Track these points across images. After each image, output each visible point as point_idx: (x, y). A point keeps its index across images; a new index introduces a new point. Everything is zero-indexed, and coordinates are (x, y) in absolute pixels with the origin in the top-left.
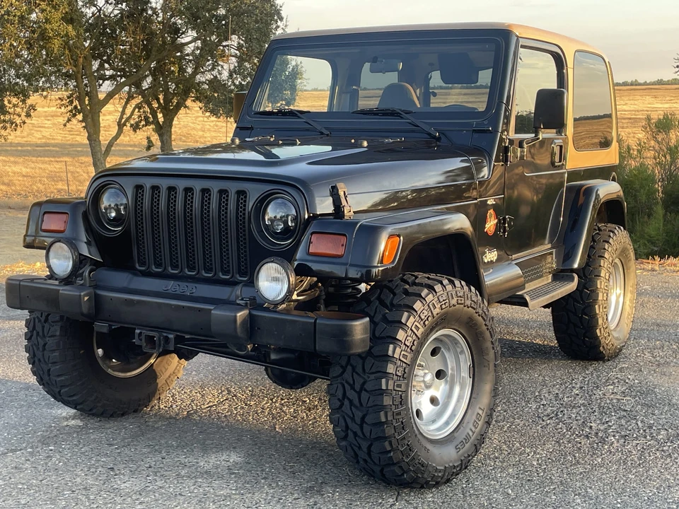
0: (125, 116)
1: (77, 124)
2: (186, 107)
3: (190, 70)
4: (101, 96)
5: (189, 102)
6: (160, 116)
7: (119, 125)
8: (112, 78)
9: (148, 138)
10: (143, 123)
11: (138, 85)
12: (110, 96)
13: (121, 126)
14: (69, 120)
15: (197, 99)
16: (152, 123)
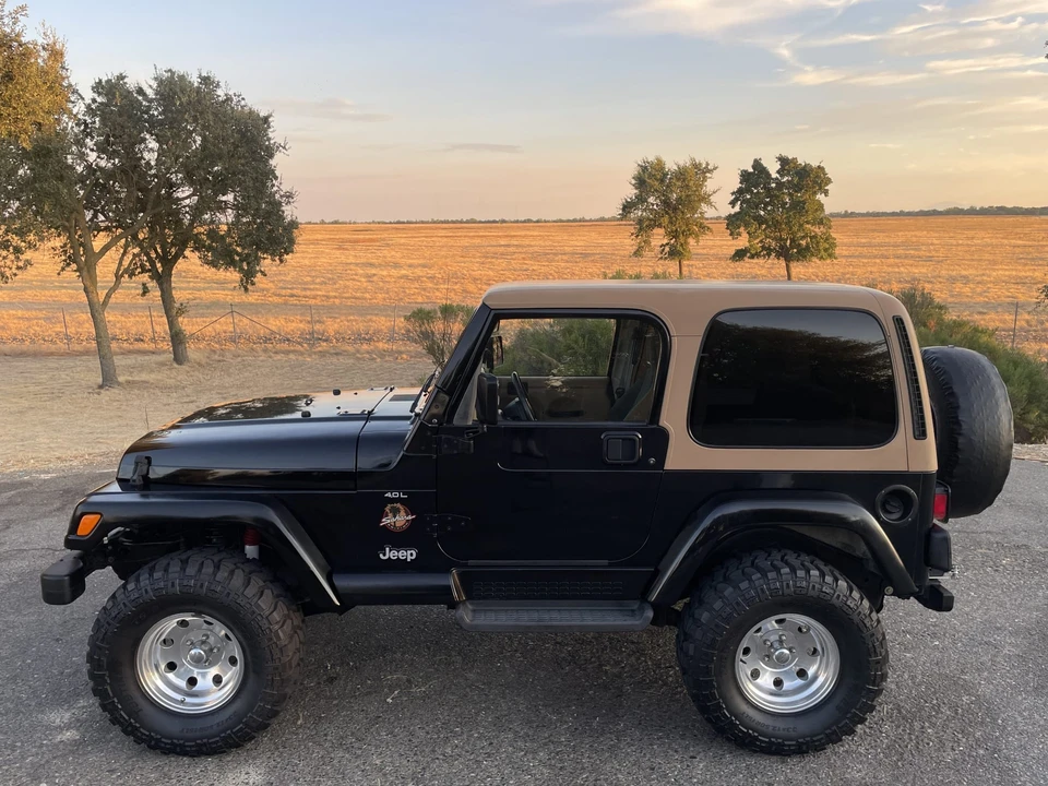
0: (122, 268)
1: (71, 274)
2: (184, 257)
3: (186, 222)
4: (97, 250)
5: (187, 253)
6: (159, 265)
7: (116, 275)
8: (107, 229)
9: (144, 285)
10: (139, 270)
11: (135, 237)
12: (106, 248)
13: (118, 277)
14: (63, 269)
15: (196, 249)
16: (149, 271)
